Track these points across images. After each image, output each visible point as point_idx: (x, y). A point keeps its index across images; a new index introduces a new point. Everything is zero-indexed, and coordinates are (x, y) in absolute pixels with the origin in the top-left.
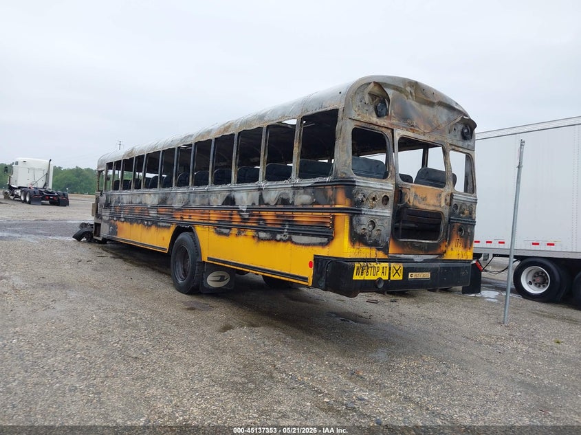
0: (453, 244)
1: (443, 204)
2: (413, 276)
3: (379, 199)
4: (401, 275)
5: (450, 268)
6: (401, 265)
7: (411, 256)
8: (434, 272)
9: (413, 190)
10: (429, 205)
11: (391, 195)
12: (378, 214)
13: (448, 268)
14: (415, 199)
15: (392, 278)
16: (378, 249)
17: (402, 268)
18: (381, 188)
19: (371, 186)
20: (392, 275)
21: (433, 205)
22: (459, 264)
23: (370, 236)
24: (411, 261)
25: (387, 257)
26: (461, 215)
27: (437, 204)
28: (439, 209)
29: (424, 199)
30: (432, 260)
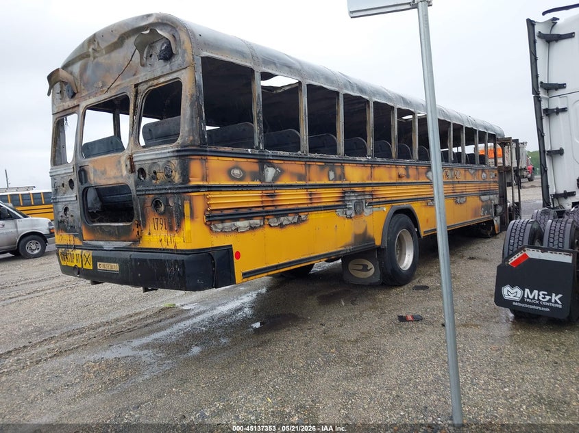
0: (151, 226)
1: (125, 172)
2: (102, 266)
3: (67, 183)
4: (91, 263)
5: (146, 259)
6: (91, 252)
7: (101, 243)
8: (123, 263)
9: (91, 165)
10: (110, 178)
11: (74, 177)
12: (67, 200)
13: (143, 261)
14: (95, 175)
15: (84, 267)
16: (75, 236)
17: (91, 256)
18: (65, 173)
19: (59, 173)
20: (84, 263)
21: (115, 178)
22: (162, 256)
23: (68, 223)
24: (101, 249)
25: (81, 244)
26: (154, 181)
27: (118, 174)
28: (121, 181)
29: (104, 173)
30: (124, 248)
